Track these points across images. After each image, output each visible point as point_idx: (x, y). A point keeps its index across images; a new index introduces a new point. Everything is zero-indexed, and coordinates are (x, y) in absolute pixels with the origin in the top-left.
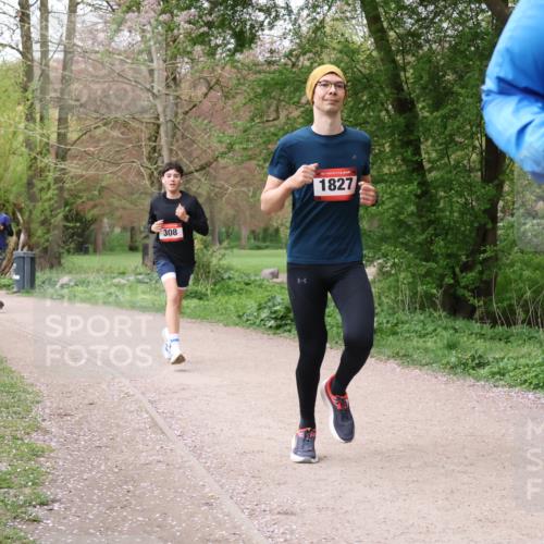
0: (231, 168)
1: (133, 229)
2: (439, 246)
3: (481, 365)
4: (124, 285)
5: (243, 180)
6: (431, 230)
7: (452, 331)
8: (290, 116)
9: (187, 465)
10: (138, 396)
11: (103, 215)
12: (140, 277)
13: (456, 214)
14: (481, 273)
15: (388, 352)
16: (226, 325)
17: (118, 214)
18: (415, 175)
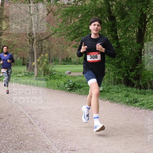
0: (56, 38)
1: (24, 58)
2: (123, 64)
3: (136, 102)
4: (21, 76)
5: (60, 42)
6: (120, 58)
7: (127, 91)
8: (75, 21)
9: (41, 135)
10: (25, 112)
11: (14, 53)
12: (26, 74)
13: (128, 53)
14: (136, 72)
15: (106, 98)
16: (53, 90)
17: (19, 53)
18: (115, 41)
